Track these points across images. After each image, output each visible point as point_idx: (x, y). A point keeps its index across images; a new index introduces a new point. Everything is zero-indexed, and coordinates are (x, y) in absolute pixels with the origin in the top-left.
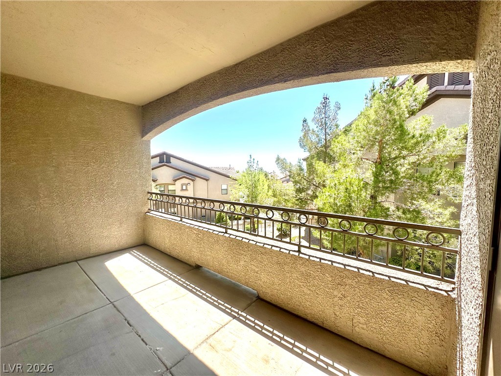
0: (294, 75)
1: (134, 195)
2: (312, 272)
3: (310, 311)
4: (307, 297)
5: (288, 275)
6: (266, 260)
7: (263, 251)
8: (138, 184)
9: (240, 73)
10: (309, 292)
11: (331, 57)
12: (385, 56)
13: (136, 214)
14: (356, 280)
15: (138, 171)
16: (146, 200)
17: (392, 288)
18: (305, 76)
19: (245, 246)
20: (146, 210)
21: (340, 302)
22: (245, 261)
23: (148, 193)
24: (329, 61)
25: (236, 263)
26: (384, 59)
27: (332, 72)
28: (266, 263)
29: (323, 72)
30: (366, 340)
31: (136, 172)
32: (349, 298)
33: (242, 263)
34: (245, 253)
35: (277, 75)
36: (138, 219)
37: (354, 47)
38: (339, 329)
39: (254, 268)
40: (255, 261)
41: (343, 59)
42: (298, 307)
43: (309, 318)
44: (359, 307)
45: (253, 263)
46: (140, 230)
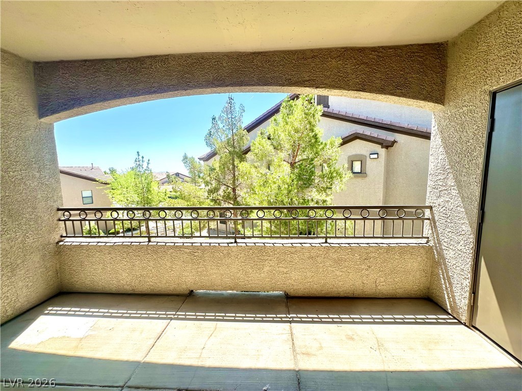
0: (325, 84)
1: (33, 216)
2: (343, 256)
3: (343, 289)
4: (340, 278)
5: (321, 265)
6: (297, 258)
7: (294, 250)
8: (39, 196)
9: (260, 64)
10: (341, 274)
11: (360, 78)
12: (398, 89)
13: (41, 247)
14: (378, 252)
15: (37, 175)
16: (55, 222)
17: (400, 251)
18: (337, 87)
19: (270, 251)
20: (57, 238)
21: (367, 272)
22: (270, 266)
23: (59, 210)
24: (358, 81)
25: (258, 271)
26: (398, 91)
27: (360, 91)
28: (296, 261)
29: (353, 88)
30: (385, 292)
31: (34, 177)
32: (373, 267)
33: (266, 269)
34: (270, 258)
35: (308, 79)
36: (44, 255)
37: (378, 75)
38: (366, 293)
39: (282, 269)
40: (284, 262)
41: (369, 82)
42: (331, 290)
43: (342, 295)
44: (380, 271)
45: (281, 266)
46: (50, 273)
